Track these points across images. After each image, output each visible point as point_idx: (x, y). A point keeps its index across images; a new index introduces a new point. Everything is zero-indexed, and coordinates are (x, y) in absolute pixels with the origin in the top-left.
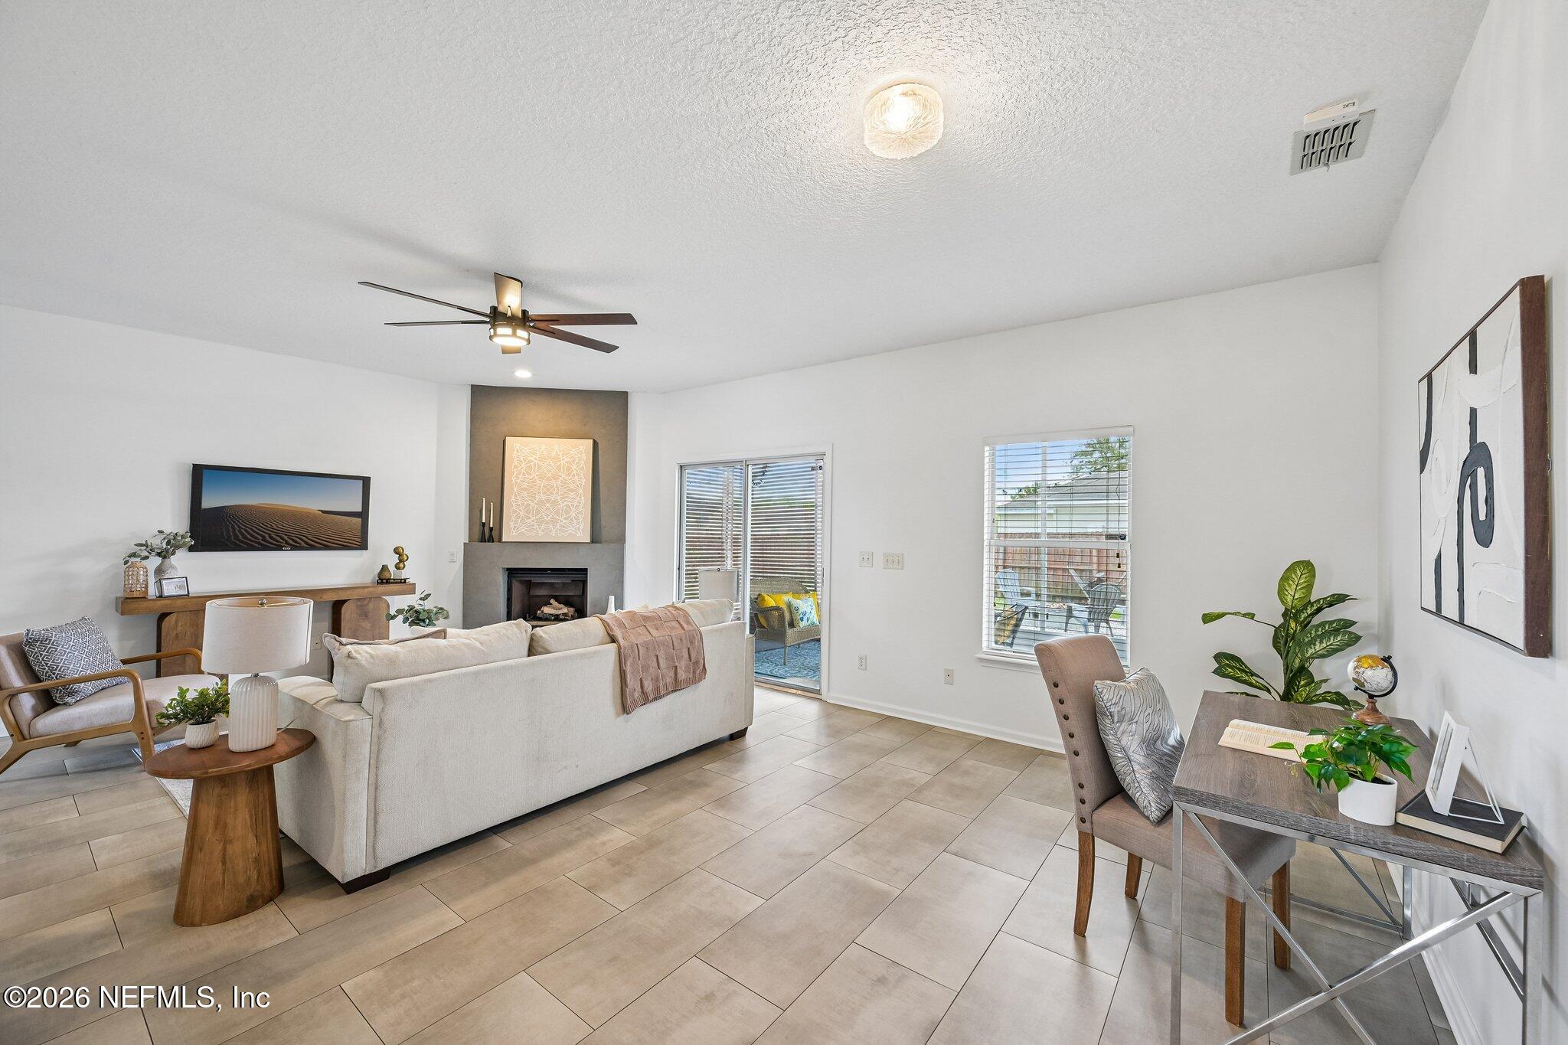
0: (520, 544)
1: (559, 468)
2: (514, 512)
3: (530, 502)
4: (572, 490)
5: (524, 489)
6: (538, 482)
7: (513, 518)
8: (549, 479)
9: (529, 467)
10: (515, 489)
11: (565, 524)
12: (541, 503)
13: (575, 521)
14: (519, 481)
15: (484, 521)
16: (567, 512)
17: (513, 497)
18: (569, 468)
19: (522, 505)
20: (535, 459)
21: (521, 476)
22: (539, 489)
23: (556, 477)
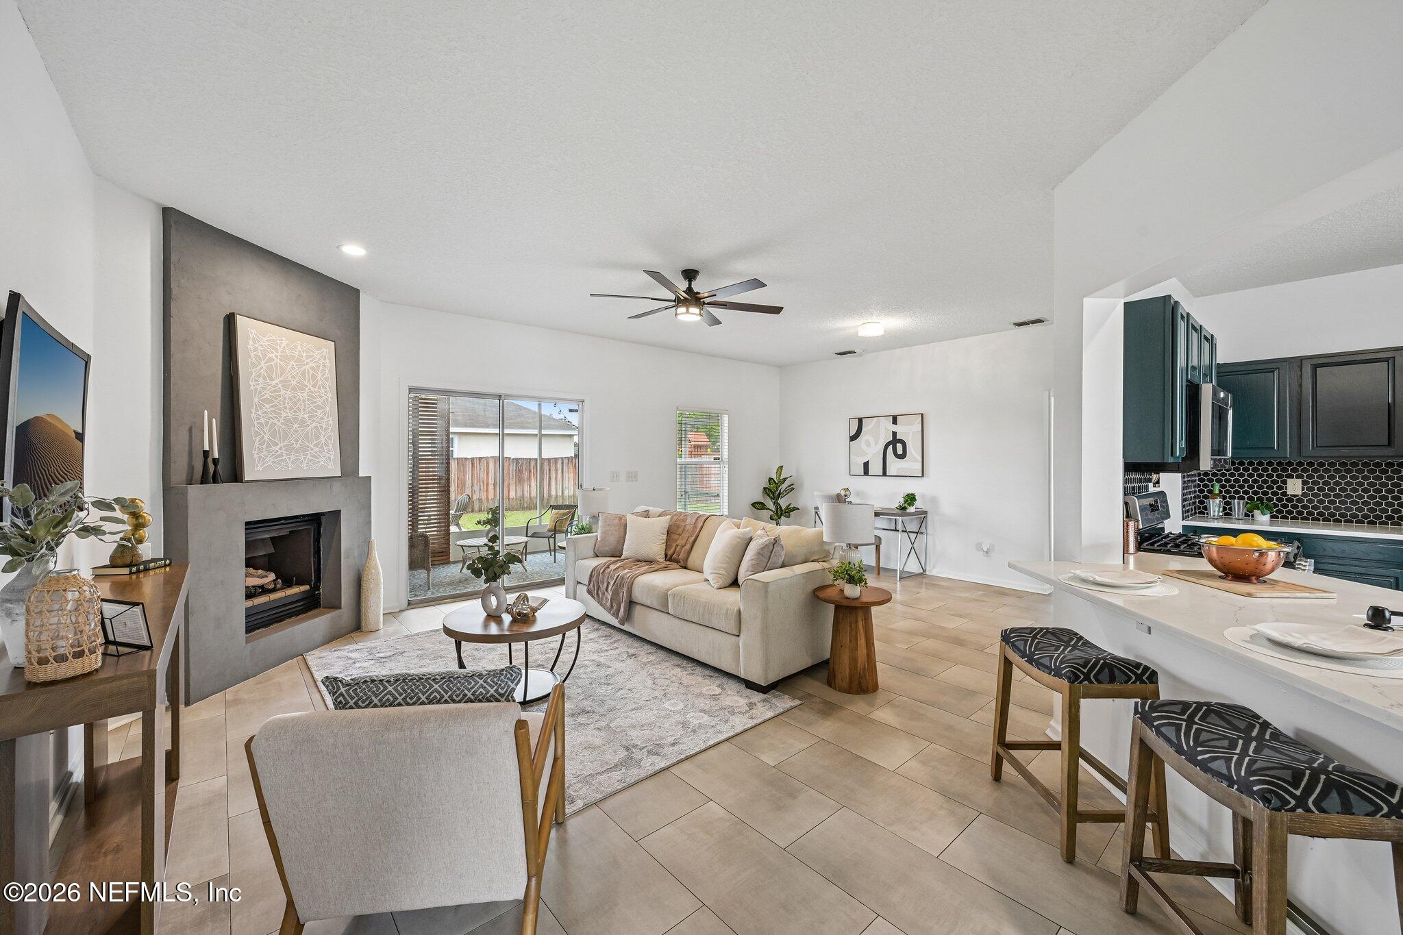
0: (268, 483)
1: (303, 374)
2: (257, 434)
3: (275, 421)
4: (319, 407)
5: (267, 401)
6: (282, 392)
7: (256, 444)
8: (294, 389)
9: (270, 368)
10: (256, 400)
11: (315, 452)
12: (287, 421)
13: (325, 448)
14: (259, 387)
15: (207, 448)
16: (317, 437)
17: (253, 411)
18: (314, 377)
19: (267, 423)
20: (276, 356)
21: (261, 380)
22: (284, 403)
23: (302, 388)
